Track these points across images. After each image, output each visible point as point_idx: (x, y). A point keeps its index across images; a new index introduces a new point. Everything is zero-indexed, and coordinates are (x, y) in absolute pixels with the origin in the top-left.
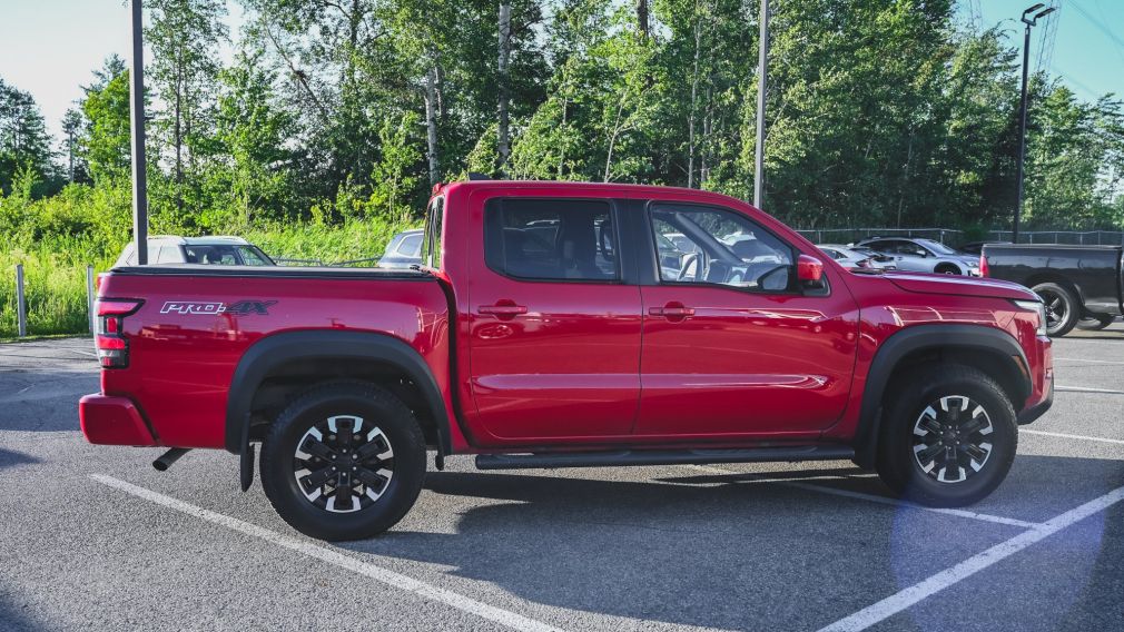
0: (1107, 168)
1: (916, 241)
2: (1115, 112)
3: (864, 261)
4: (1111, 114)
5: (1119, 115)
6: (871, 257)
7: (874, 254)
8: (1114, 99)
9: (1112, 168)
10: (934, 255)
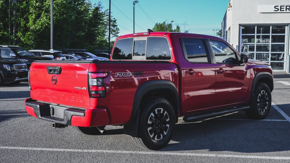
1: (86, 53)
6: (82, 58)
10: (92, 58)
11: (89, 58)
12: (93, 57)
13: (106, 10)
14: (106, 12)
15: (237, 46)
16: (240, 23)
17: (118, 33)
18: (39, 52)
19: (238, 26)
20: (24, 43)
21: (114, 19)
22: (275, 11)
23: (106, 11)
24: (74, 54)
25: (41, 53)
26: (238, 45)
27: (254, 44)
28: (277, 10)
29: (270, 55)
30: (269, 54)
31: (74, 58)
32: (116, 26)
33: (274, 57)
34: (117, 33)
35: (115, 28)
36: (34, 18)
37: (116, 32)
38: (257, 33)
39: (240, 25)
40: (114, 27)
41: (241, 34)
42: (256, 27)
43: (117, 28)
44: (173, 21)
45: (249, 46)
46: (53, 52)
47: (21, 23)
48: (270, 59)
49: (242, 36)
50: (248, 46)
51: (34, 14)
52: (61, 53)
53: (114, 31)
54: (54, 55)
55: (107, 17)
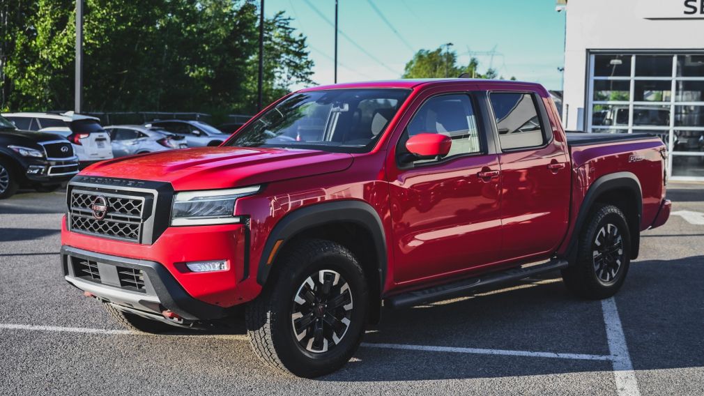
0: (283, 68)
1: (192, 122)
2: (286, 26)
3: (163, 140)
4: (283, 27)
5: (289, 28)
6: (168, 136)
7: (170, 133)
8: (285, 16)
9: (286, 69)
10: (206, 135)
11: (198, 136)
12: (210, 135)
13: (278, 12)
14: (278, 19)
15: (579, 109)
16: (589, 48)
17: (311, 73)
18: (34, 119)
19: (584, 54)
20: (24, 94)
21: (301, 35)
22: (686, 13)
23: (277, 16)
24: (149, 126)
25: (38, 121)
26: (582, 107)
27: (628, 105)
28: (692, 10)
29: (671, 135)
30: (668, 132)
31: (147, 136)
32: (306, 54)
33: (682, 141)
34: (307, 73)
35: (304, 61)
36: (49, 27)
37: (306, 70)
38: (636, 75)
39: (589, 52)
40: (300, 58)
41: (592, 78)
42: (633, 59)
43: (309, 60)
44: (450, 44)
45: (619, 111)
46: (71, 120)
47: (17, 41)
48: (671, 145)
49: (596, 81)
50: (616, 109)
51: (51, 17)
52: (97, 121)
53: (301, 68)
54: (72, 129)
55: (281, 32)
